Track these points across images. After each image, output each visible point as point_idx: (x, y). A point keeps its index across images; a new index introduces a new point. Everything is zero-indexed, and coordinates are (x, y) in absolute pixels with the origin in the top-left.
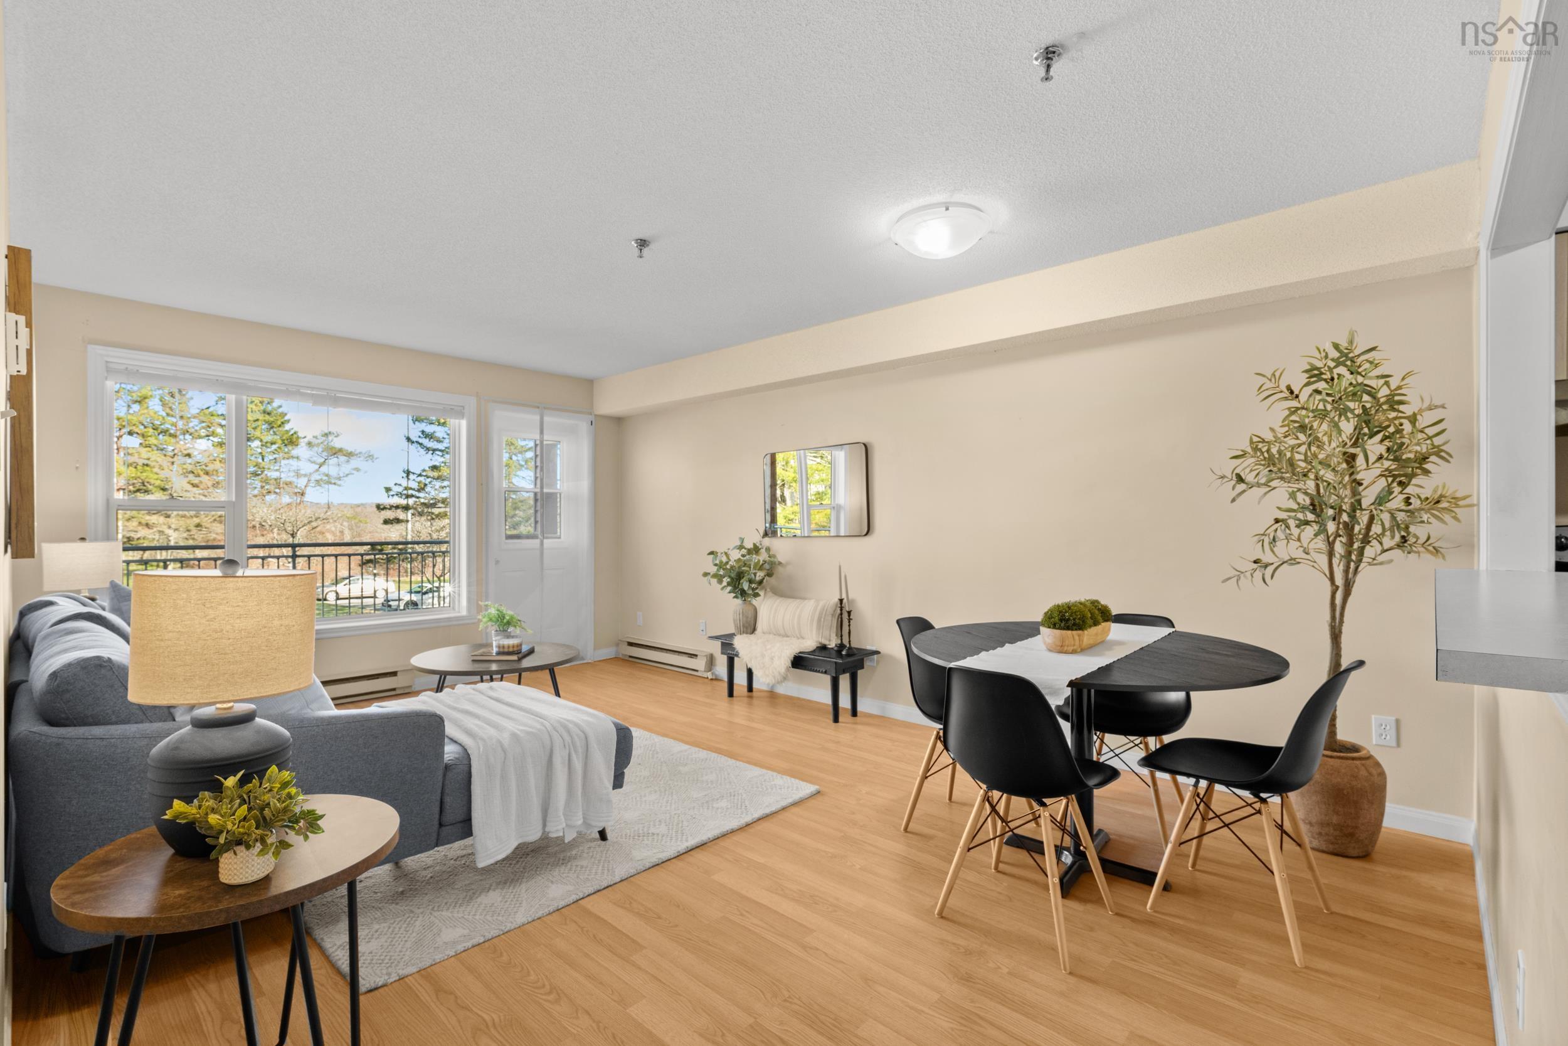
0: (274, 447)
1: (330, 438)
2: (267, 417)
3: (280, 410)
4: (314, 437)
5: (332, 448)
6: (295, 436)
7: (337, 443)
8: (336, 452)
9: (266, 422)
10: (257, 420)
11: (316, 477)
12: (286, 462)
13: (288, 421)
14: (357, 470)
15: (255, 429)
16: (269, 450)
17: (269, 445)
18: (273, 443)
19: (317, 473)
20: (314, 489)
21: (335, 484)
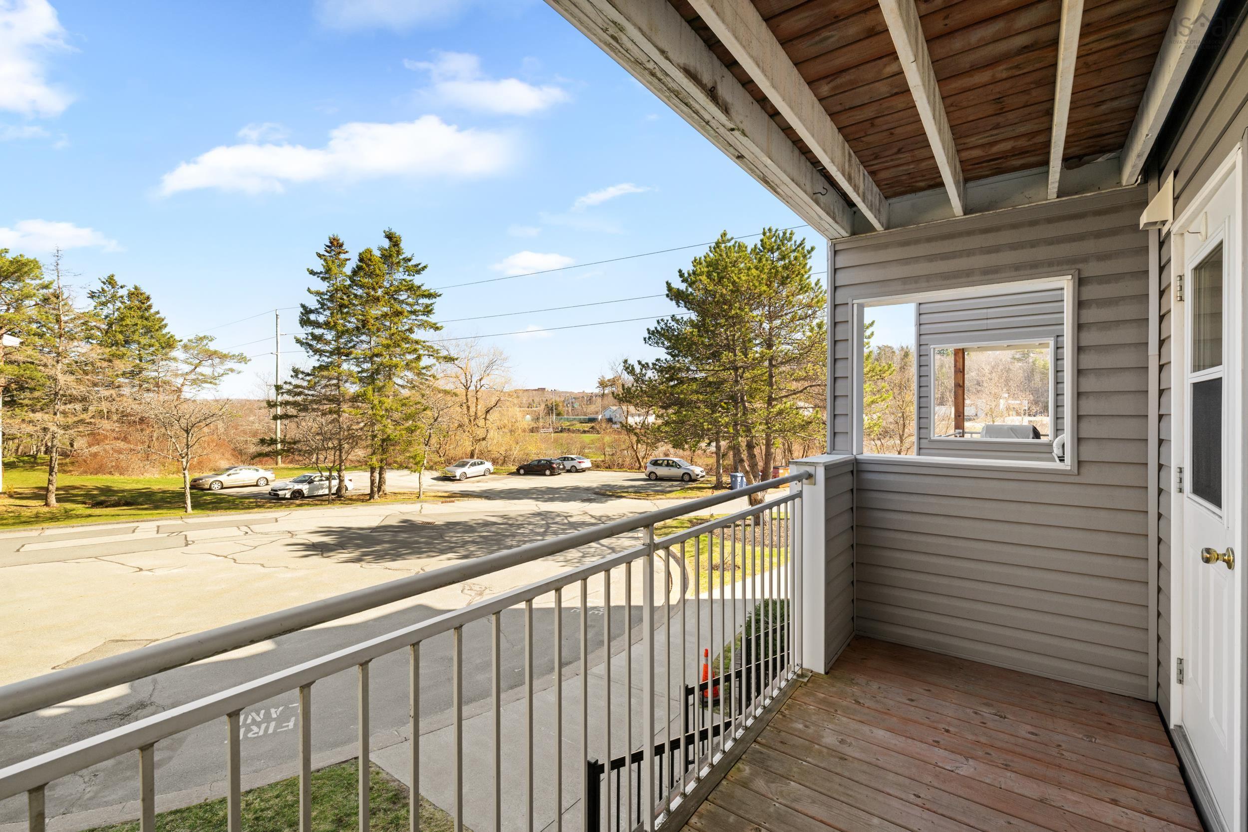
0: (152, 349)
1: (205, 342)
2: (145, 322)
3: (158, 316)
4: (189, 341)
5: (207, 351)
6: (171, 340)
7: (212, 346)
8: (211, 355)
9: (144, 327)
10: (136, 325)
11: (192, 376)
12: (164, 363)
13: (165, 326)
14: (232, 370)
15: (134, 332)
16: (147, 352)
17: (146, 347)
18: (151, 346)
19: (194, 373)
20: (191, 387)
21: (211, 383)
